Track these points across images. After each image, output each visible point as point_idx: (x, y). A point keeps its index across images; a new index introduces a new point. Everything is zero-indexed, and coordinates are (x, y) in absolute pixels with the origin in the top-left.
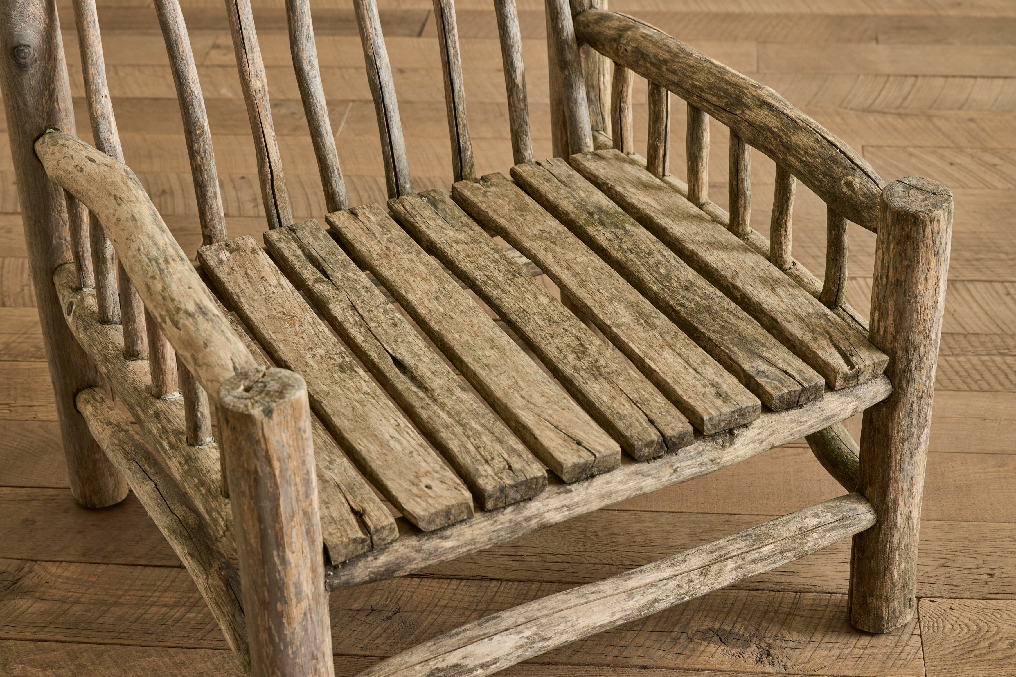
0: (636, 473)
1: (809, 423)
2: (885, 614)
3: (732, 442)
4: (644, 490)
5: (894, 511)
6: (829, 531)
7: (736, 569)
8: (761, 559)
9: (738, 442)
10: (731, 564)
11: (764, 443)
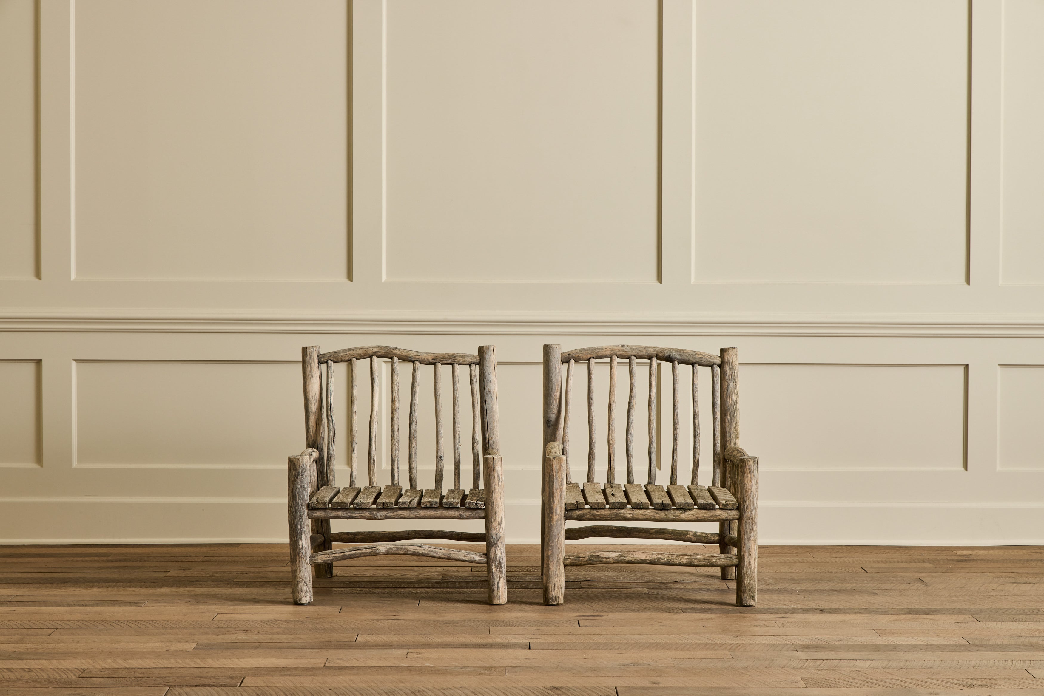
0: (654, 512)
1: (710, 515)
2: (743, 598)
3: (685, 513)
4: (656, 518)
5: (744, 559)
6: (721, 559)
7: (688, 559)
8: (696, 559)
9: (686, 513)
10: (686, 557)
11: (695, 516)
